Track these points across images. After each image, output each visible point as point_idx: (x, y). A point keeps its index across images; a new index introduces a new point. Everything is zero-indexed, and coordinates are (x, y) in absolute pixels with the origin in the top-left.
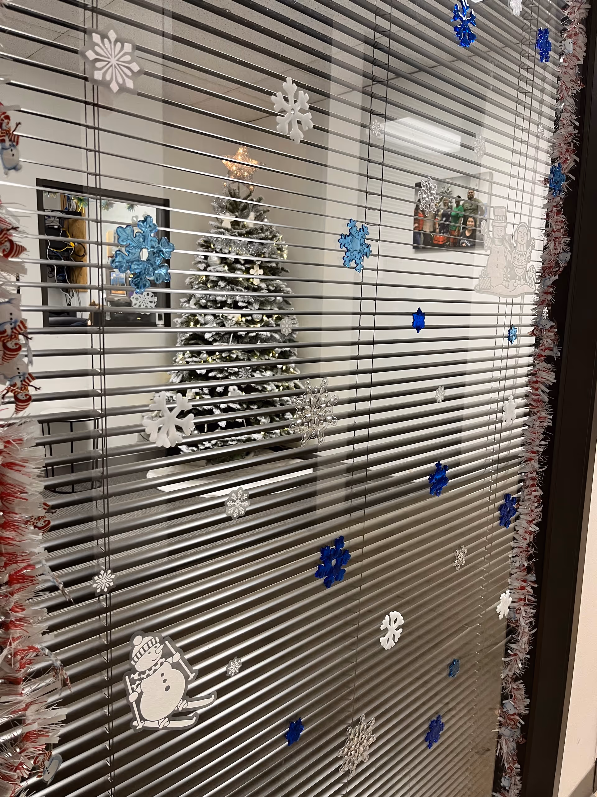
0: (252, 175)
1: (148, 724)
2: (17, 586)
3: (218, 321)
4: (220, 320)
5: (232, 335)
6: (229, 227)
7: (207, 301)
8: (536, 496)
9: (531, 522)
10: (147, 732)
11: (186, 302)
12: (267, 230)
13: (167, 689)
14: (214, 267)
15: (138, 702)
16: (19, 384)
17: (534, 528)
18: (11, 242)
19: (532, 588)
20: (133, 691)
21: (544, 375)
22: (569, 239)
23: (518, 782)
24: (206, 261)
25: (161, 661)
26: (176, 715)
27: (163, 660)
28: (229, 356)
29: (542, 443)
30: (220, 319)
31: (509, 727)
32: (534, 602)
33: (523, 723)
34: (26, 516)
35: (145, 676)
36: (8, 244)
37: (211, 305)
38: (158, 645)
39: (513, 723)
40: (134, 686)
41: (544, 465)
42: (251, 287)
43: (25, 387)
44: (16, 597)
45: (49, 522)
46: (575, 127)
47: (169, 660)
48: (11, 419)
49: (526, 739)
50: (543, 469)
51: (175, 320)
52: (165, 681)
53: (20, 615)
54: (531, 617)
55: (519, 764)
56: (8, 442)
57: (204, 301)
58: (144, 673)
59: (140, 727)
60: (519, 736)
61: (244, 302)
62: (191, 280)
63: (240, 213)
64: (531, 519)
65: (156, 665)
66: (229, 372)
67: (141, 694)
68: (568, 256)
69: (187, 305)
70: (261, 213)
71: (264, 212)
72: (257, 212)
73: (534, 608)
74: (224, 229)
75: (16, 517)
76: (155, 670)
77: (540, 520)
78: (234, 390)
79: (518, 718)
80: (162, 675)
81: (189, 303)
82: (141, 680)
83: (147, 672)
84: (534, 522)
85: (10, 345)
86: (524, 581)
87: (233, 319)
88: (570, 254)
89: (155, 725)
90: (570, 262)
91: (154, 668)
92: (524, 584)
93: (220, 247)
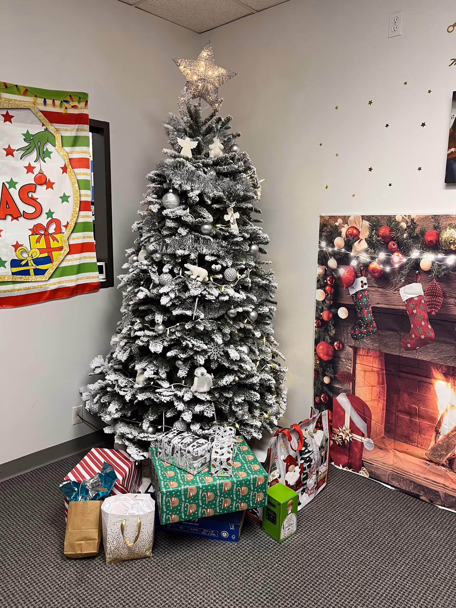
0: (217, 88)
3: (177, 281)
4: (180, 280)
5: (197, 299)
6: (190, 156)
7: (163, 255)
11: (133, 253)
12: (239, 160)
14: (172, 210)
24: (159, 201)
28: (194, 328)
30: (180, 277)
37: (168, 259)
42: (220, 234)
51: (120, 277)
57: (158, 255)
61: (212, 255)
62: (139, 226)
63: (202, 137)
66: (196, 351)
69: (135, 258)
70: (230, 138)
71: (234, 137)
72: (225, 137)
74: (184, 158)
78: (202, 374)
81: (137, 255)
87: (198, 279)
93: (179, 182)
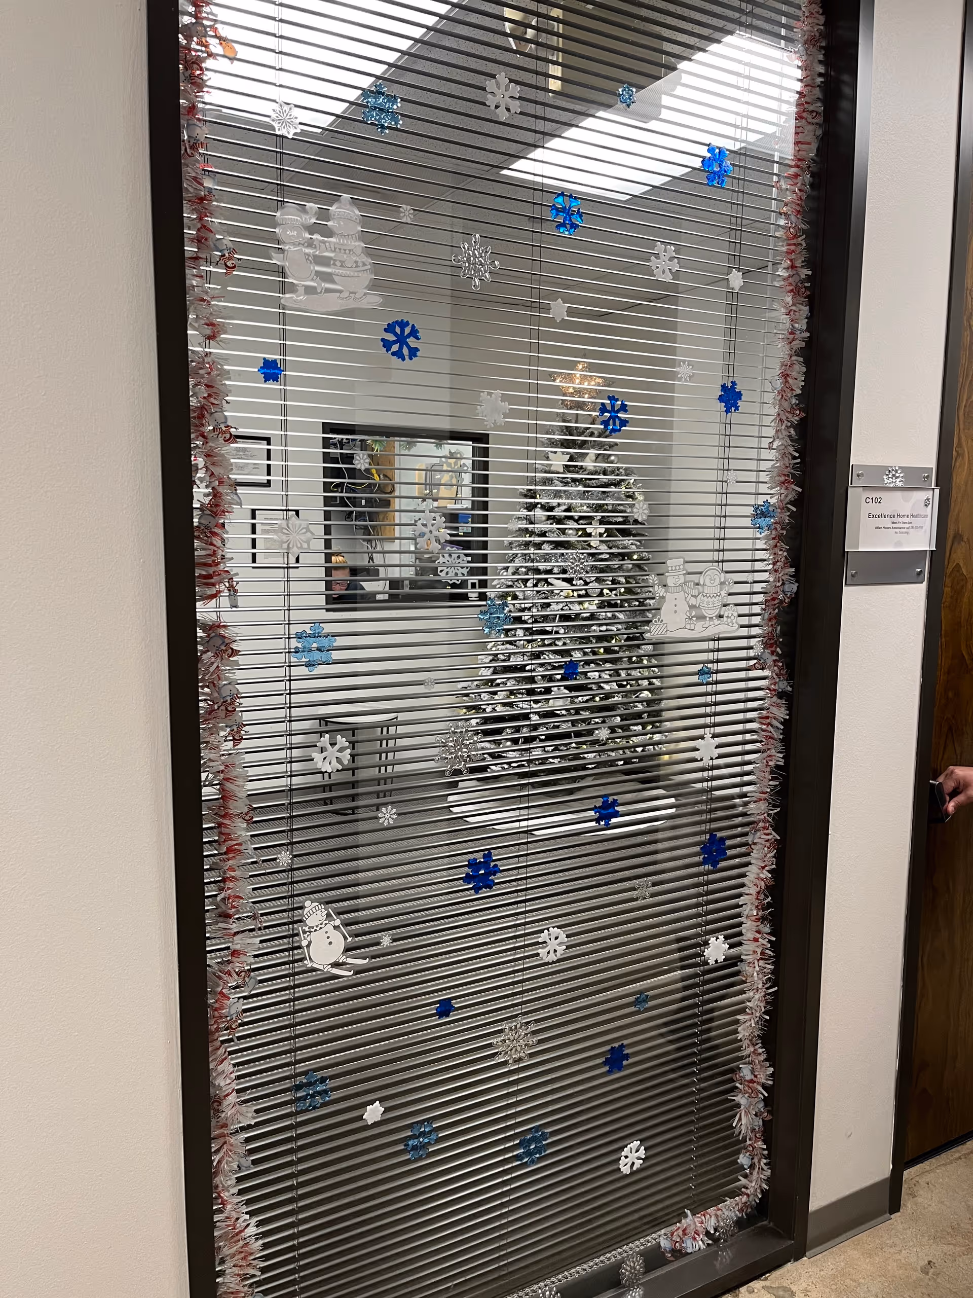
1: (315, 966)
2: (231, 855)
8: (768, 841)
9: (763, 868)
10: (314, 970)
13: (330, 943)
15: (308, 946)
16: (236, 730)
17: (766, 874)
18: (232, 649)
19: (770, 941)
20: (305, 939)
21: (774, 710)
22: (793, 570)
23: (765, 1168)
25: (325, 922)
26: (336, 965)
27: (327, 922)
29: (771, 783)
31: (746, 1095)
32: (773, 957)
33: (766, 1095)
34: (237, 812)
35: (313, 930)
36: (230, 650)
38: (323, 910)
39: (750, 1091)
40: (306, 935)
41: (775, 806)
43: (239, 732)
44: (230, 862)
45: (252, 818)
46: (794, 458)
47: (332, 923)
48: (230, 750)
49: (772, 1115)
50: (775, 811)
52: (328, 938)
53: (233, 874)
54: (769, 973)
55: (765, 1142)
56: (227, 766)
58: (313, 928)
59: (309, 965)
60: (762, 1110)
64: (763, 865)
65: (321, 924)
67: (310, 943)
68: (795, 587)
73: (773, 963)
75: (231, 811)
76: (321, 928)
77: (774, 866)
79: (760, 1088)
80: (326, 932)
82: (310, 932)
83: (315, 928)
84: (767, 868)
85: (229, 709)
86: (759, 932)
88: (797, 584)
89: (321, 967)
90: (796, 593)
91: (320, 926)
92: (758, 936)
